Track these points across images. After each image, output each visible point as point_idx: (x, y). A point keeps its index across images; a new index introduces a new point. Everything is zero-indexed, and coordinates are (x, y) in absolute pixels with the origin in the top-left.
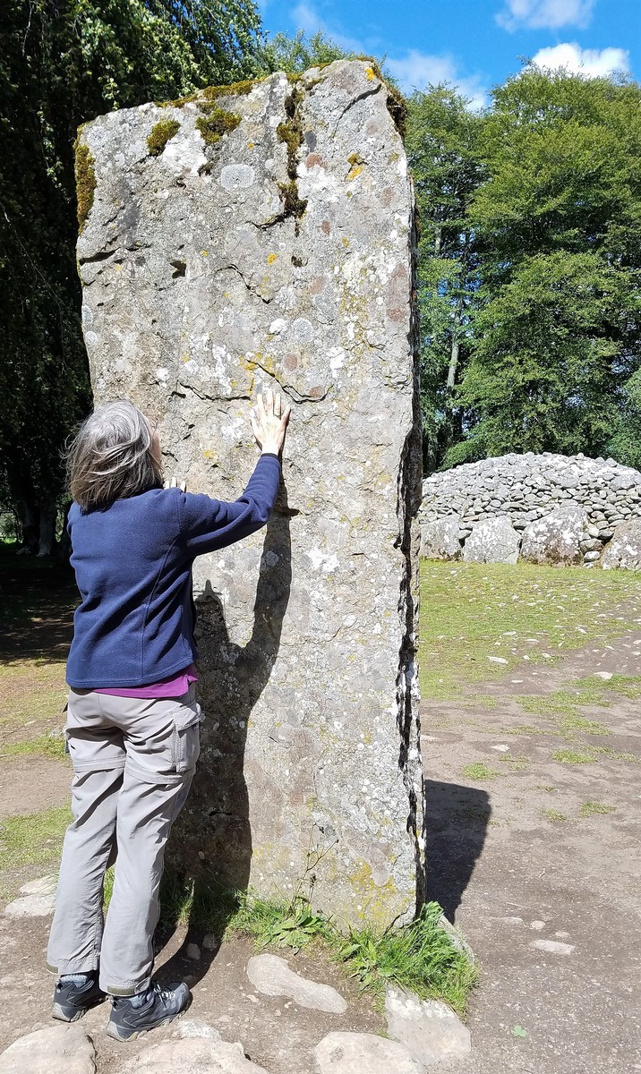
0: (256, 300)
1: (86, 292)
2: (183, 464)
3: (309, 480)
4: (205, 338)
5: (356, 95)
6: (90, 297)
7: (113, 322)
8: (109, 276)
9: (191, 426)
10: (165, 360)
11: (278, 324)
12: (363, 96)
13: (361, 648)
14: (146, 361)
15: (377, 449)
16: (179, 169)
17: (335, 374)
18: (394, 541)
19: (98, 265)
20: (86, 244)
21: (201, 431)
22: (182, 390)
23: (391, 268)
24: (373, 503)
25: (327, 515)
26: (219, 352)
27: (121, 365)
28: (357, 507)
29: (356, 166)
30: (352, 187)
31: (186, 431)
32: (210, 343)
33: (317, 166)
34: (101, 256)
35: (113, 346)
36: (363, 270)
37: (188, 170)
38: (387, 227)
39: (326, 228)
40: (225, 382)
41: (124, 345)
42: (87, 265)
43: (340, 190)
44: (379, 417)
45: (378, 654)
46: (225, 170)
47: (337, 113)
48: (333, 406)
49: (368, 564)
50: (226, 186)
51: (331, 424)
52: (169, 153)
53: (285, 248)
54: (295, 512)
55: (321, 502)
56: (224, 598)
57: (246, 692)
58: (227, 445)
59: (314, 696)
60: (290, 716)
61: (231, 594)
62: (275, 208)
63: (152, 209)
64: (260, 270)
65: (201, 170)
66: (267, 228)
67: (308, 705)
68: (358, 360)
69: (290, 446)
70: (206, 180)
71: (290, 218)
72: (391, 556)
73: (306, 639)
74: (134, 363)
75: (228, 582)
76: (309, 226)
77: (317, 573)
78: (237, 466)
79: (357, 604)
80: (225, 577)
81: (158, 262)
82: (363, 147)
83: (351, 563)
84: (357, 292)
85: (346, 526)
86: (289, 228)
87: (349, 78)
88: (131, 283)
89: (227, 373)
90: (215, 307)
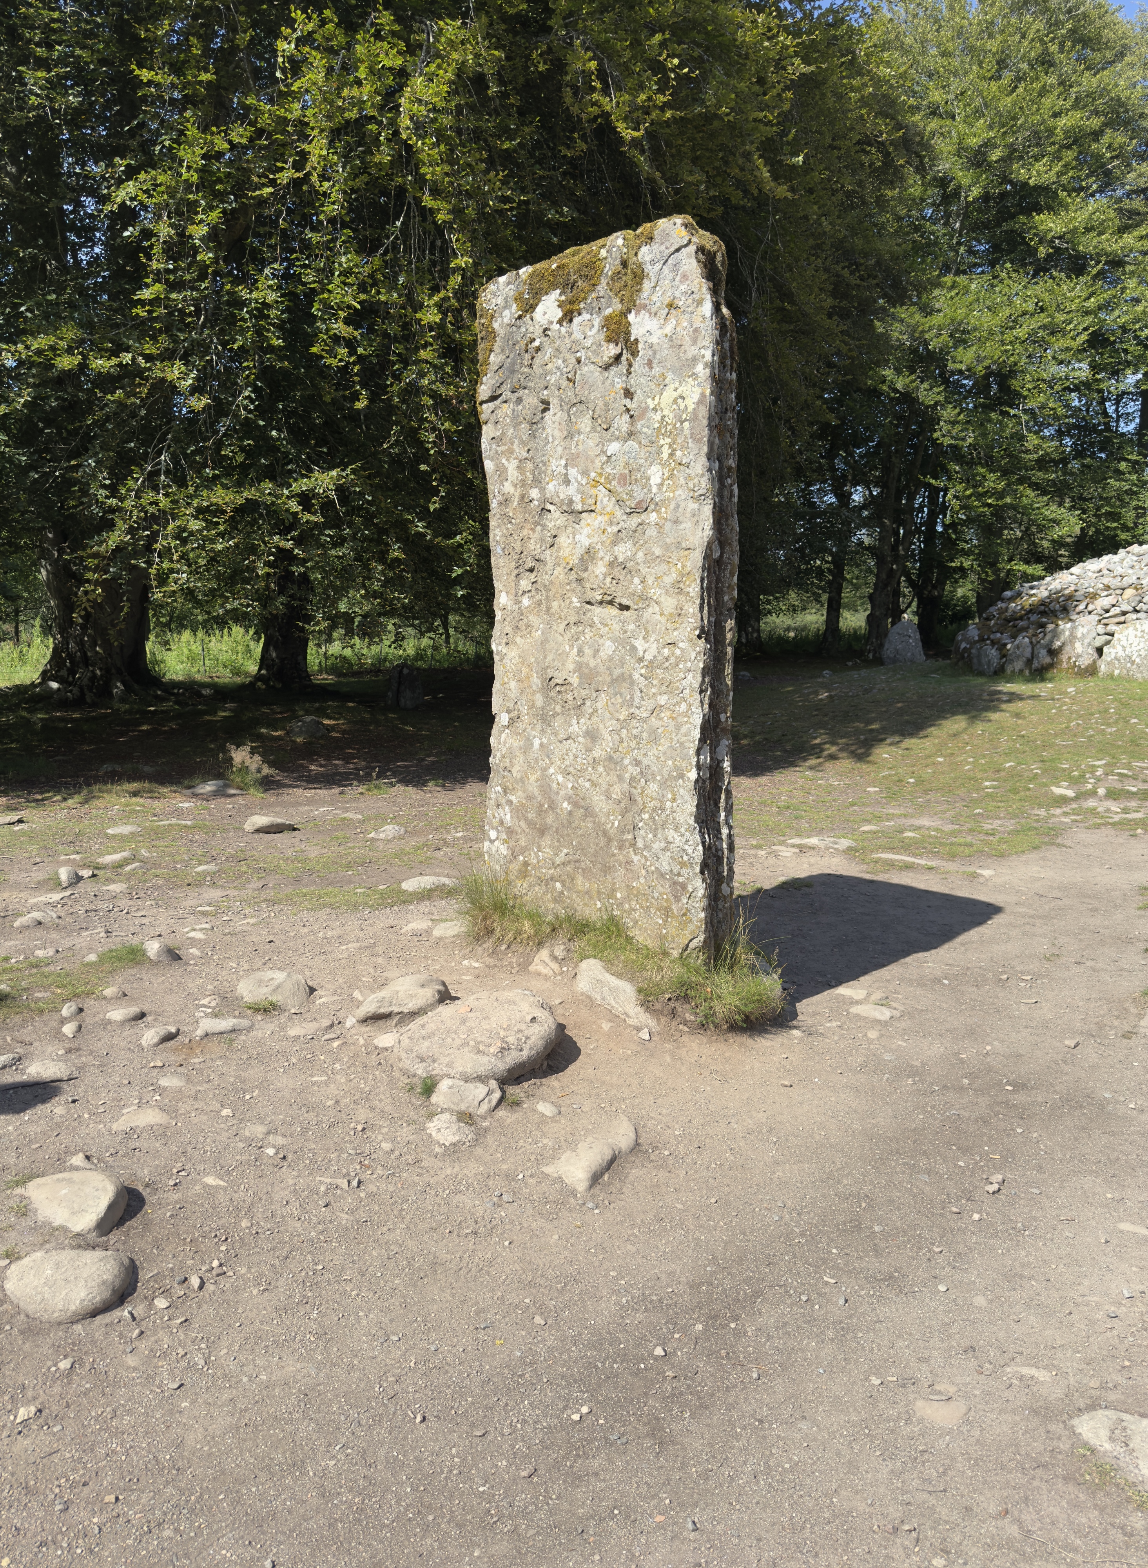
0: (599, 429)
1: (484, 428)
2: (549, 567)
3: (636, 581)
4: (563, 462)
5: (672, 250)
6: (487, 432)
7: (503, 453)
8: (500, 413)
9: (555, 536)
10: (537, 481)
11: (613, 447)
12: (678, 250)
13: (672, 723)
14: (523, 483)
15: (686, 553)
16: (545, 322)
17: (654, 490)
18: (697, 632)
19: (491, 405)
20: (484, 391)
21: (563, 540)
22: (549, 507)
23: (696, 397)
24: (682, 598)
25: (650, 610)
26: (573, 473)
27: (508, 488)
28: (670, 604)
29: (673, 311)
30: (670, 328)
31: (550, 540)
32: (566, 465)
33: (643, 312)
34: (493, 398)
35: (502, 471)
36: (675, 401)
37: (552, 323)
38: (694, 360)
39: (650, 364)
40: (577, 498)
41: (510, 471)
42: (485, 406)
43: (660, 332)
44: (687, 525)
45: (684, 729)
46: (577, 320)
47: (658, 266)
48: (653, 517)
49: (678, 652)
50: (577, 335)
51: (652, 532)
52: (539, 309)
53: (619, 384)
54: (627, 608)
55: (644, 598)
56: (575, 680)
57: (590, 759)
58: (580, 551)
59: (637, 763)
60: (621, 779)
61: (580, 678)
62: (612, 350)
63: (527, 356)
64: (600, 403)
65: (560, 322)
66: (607, 367)
67: (633, 770)
68: (671, 476)
69: (623, 550)
70: (563, 330)
71: (624, 358)
72: (695, 645)
73: (632, 716)
74: (515, 486)
75: (579, 667)
76: (637, 363)
77: (641, 660)
78: (586, 570)
79: (669, 687)
80: (577, 663)
81: (531, 401)
82: (677, 294)
83: (666, 652)
84: (670, 418)
85: (663, 620)
86: (623, 367)
87: (666, 235)
88: (512, 420)
89: (578, 491)
90: (570, 436)
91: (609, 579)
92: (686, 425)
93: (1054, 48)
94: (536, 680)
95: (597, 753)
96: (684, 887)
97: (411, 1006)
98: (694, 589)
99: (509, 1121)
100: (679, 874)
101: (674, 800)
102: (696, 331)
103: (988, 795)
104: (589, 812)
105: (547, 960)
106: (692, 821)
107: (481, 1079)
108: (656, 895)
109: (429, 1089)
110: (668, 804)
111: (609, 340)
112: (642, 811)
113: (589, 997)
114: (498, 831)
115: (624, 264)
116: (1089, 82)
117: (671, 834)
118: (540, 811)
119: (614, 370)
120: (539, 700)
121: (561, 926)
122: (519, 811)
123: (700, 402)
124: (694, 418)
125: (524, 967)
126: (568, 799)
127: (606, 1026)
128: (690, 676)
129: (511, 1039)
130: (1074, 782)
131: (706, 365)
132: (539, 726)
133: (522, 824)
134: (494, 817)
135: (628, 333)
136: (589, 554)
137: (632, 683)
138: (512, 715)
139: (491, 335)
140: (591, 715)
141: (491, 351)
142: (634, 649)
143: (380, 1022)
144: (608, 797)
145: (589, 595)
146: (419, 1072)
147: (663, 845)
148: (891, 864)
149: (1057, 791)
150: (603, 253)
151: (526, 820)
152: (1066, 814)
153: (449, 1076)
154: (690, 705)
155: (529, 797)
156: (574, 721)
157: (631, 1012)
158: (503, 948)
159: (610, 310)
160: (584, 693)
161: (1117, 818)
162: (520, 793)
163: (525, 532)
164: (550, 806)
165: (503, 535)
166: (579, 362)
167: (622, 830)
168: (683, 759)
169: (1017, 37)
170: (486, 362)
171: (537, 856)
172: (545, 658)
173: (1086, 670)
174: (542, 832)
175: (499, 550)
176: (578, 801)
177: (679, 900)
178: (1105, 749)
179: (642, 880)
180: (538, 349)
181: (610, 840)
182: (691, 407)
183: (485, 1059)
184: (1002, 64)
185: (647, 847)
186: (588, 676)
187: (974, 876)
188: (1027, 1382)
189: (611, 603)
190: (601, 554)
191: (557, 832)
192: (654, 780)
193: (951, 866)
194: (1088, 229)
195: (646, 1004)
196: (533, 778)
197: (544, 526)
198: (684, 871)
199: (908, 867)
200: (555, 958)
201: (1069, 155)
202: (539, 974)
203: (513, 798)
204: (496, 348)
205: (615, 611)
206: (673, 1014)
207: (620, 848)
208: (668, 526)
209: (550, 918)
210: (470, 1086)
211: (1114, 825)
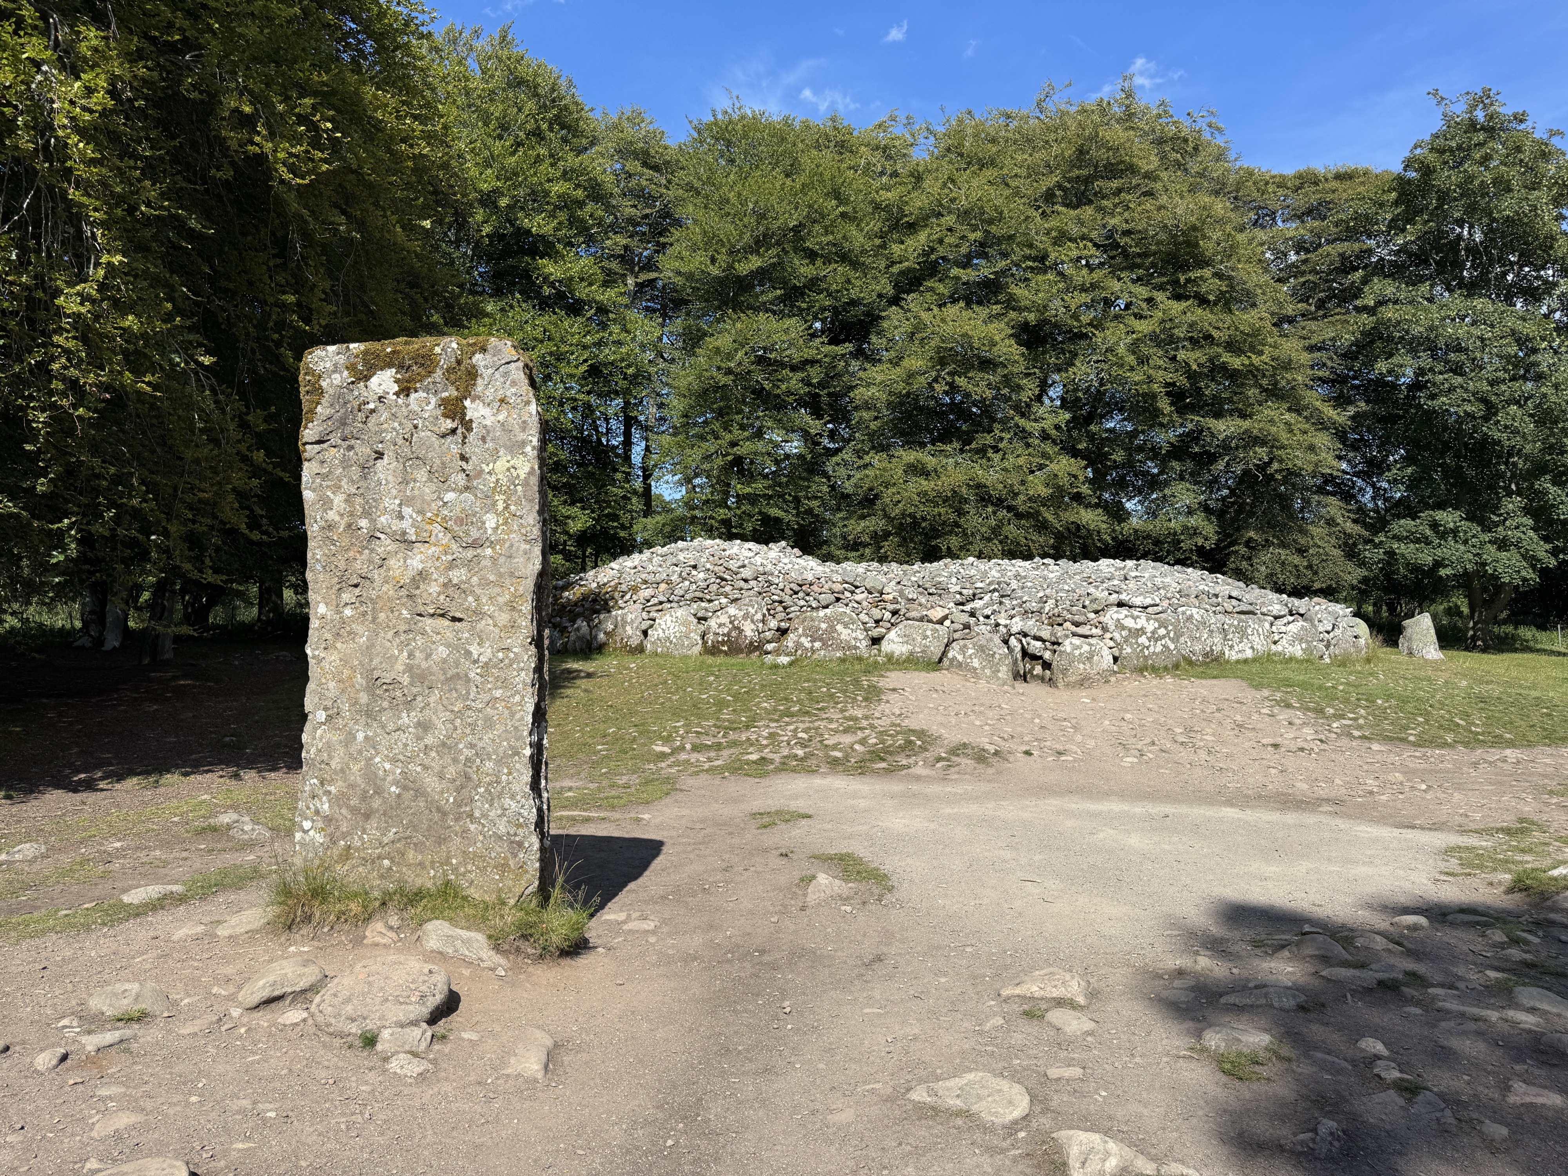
0: (435, 480)
1: (306, 465)
2: (376, 584)
3: (470, 599)
4: (397, 502)
5: (503, 362)
6: (310, 468)
7: (327, 487)
8: (325, 456)
9: (384, 559)
10: (366, 514)
11: (450, 496)
12: (508, 363)
13: (506, 712)
14: (352, 514)
15: (518, 580)
16: (381, 391)
17: (490, 531)
18: (527, 640)
19: (317, 447)
20: (308, 434)
21: (392, 562)
22: (379, 535)
23: (527, 469)
24: (514, 614)
25: (484, 622)
26: (407, 511)
27: (333, 516)
28: (503, 618)
29: (504, 404)
30: (501, 417)
31: (378, 562)
32: (400, 505)
33: (477, 401)
34: (319, 442)
35: (324, 502)
36: (508, 470)
37: (387, 393)
38: (524, 443)
39: (484, 439)
40: (411, 531)
41: (336, 502)
42: (308, 447)
43: (492, 418)
44: (520, 560)
45: (518, 716)
46: (413, 396)
47: (490, 371)
48: (489, 552)
49: (512, 655)
50: (414, 407)
51: (486, 563)
52: (374, 381)
53: (455, 449)
54: (460, 620)
55: (479, 613)
56: (406, 680)
57: (422, 746)
58: (411, 573)
59: (472, 746)
60: (455, 761)
61: (411, 677)
62: (449, 424)
63: (360, 416)
64: (438, 461)
65: (397, 394)
66: (444, 436)
67: (468, 753)
68: (506, 523)
69: (458, 575)
70: (400, 401)
71: (459, 431)
72: (527, 650)
73: (469, 708)
74: (342, 515)
75: (409, 668)
76: (471, 437)
77: (476, 662)
78: (418, 588)
79: (505, 683)
80: (407, 665)
81: (363, 450)
82: (508, 394)
83: (500, 655)
84: (504, 481)
85: (497, 630)
86: (459, 437)
87: (497, 352)
88: (342, 462)
89: (413, 525)
90: (405, 482)
91: (442, 597)
92: (519, 488)
94: (359, 680)
95: (429, 740)
96: (520, 844)
97: (303, 984)
98: (527, 607)
100: (515, 835)
101: (510, 773)
102: (524, 422)
104: (420, 793)
105: (384, 931)
106: (527, 789)
107: (414, 1023)
108: (493, 855)
109: (370, 1041)
110: (504, 778)
111: (446, 416)
112: (478, 786)
114: (313, 821)
115: (459, 362)
117: (507, 802)
118: (364, 797)
119: (450, 439)
120: (364, 698)
121: (391, 899)
122: (338, 800)
123: (531, 473)
124: (526, 484)
125: (358, 941)
126: (396, 783)
128: (523, 674)
129: (423, 988)
130: (667, 740)
131: (534, 448)
132: (363, 720)
133: (344, 811)
134: (308, 808)
135: (464, 414)
136: (422, 576)
137: (468, 680)
138: (330, 712)
139: (319, 391)
140: (423, 708)
141: (318, 403)
142: (469, 653)
144: (441, 777)
145: (421, 609)
147: (499, 812)
148: (573, 819)
149: (658, 749)
150: (438, 350)
151: (348, 807)
152: (669, 766)
153: (385, 1027)
154: (523, 697)
155: (352, 786)
156: (404, 715)
157: (485, 956)
158: (326, 930)
159: (447, 394)
160: (415, 690)
161: (706, 766)
162: (340, 783)
163: (351, 554)
164: (375, 792)
165: (324, 555)
166: (416, 427)
167: (458, 804)
168: (517, 740)
170: (312, 411)
171: (361, 838)
172: (371, 660)
173: (636, 648)
174: (367, 816)
175: (318, 567)
176: (408, 784)
177: (516, 856)
178: (677, 713)
179: (479, 845)
180: (373, 411)
181: (445, 814)
182: (523, 476)
183: (411, 1008)
185: (484, 815)
186: (419, 676)
187: (638, 820)
189: (442, 615)
190: (435, 576)
191: (384, 814)
192: (490, 759)
193: (617, 815)
194: (582, 279)
195: (497, 948)
196: (355, 768)
197: (372, 551)
198: (520, 831)
199: (587, 820)
200: (391, 928)
202: (377, 945)
203: (332, 789)
204: (323, 401)
205: (447, 623)
206: (518, 950)
207: (457, 820)
208: (502, 560)
209: (376, 894)
210: (408, 1030)
211: (707, 771)
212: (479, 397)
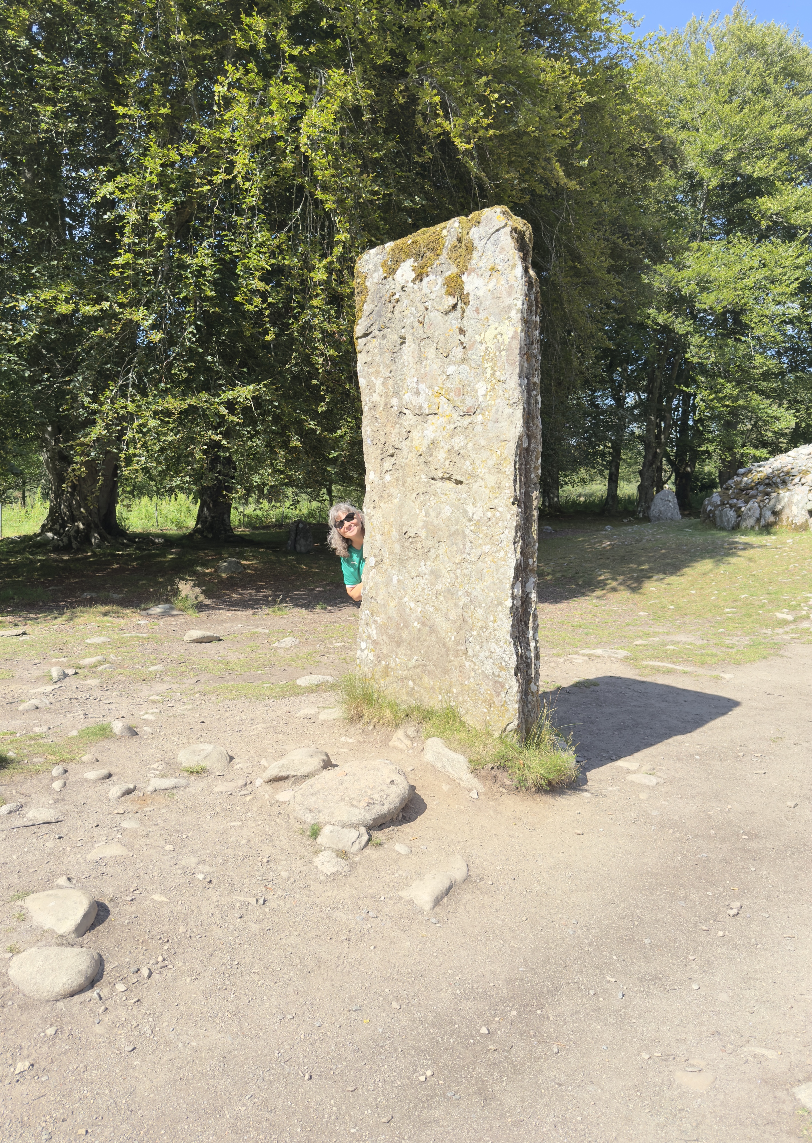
0: (441, 356)
1: (359, 356)
2: (405, 454)
3: (468, 463)
4: (415, 380)
5: (494, 230)
6: (361, 358)
7: (372, 373)
8: (370, 346)
9: (409, 432)
10: (396, 393)
11: (451, 369)
12: (497, 230)
13: (493, 566)
14: (387, 395)
15: (503, 443)
16: (403, 281)
17: (481, 399)
18: (512, 500)
19: (364, 340)
20: (359, 330)
21: (414, 434)
22: (405, 411)
23: (511, 334)
24: (501, 476)
25: (478, 484)
26: (422, 387)
27: (376, 397)
28: (491, 480)
29: (494, 273)
30: (491, 286)
31: (406, 434)
32: (417, 382)
33: (473, 274)
34: (366, 335)
35: (371, 386)
36: (495, 337)
37: (408, 282)
38: (510, 308)
39: (477, 310)
40: (425, 405)
41: (377, 386)
42: (359, 340)
43: (484, 288)
44: (504, 424)
45: (502, 570)
46: (425, 280)
47: (484, 241)
48: (479, 418)
49: (498, 514)
50: (426, 291)
51: (479, 429)
52: (399, 272)
53: (456, 324)
54: (461, 482)
55: (473, 476)
56: (423, 534)
57: (434, 591)
58: (427, 442)
59: (468, 594)
60: (456, 605)
61: (427, 532)
62: (451, 301)
63: (390, 306)
64: (442, 338)
65: (414, 281)
66: (447, 313)
67: (465, 599)
68: (493, 390)
69: (458, 442)
70: (416, 287)
71: (459, 307)
72: (510, 510)
73: (464, 560)
74: (381, 396)
75: (426, 525)
76: (469, 310)
77: (471, 520)
78: (431, 455)
79: (491, 539)
80: (424, 521)
81: (393, 337)
82: (497, 261)
83: (489, 514)
84: (492, 349)
85: (487, 491)
86: (458, 313)
87: (489, 220)
88: (379, 350)
89: (426, 400)
90: (420, 361)
91: (447, 462)
92: (504, 353)
93: (770, 80)
94: (395, 534)
95: (439, 586)
96: (502, 685)
97: (302, 771)
98: (509, 469)
99: (374, 857)
100: (499, 676)
101: (495, 621)
102: (511, 287)
103: (728, 619)
104: (433, 630)
105: (402, 738)
106: (508, 636)
107: (354, 826)
108: (482, 691)
109: (315, 833)
110: (491, 624)
111: (448, 294)
112: (471, 629)
113: (433, 766)
114: (367, 643)
115: (460, 240)
116: (796, 104)
117: (493, 646)
118: (398, 629)
119: (452, 315)
120: (397, 548)
121: (412, 712)
122: (382, 629)
123: (513, 337)
124: (510, 349)
125: (385, 743)
126: (418, 619)
127: (445, 788)
128: (507, 531)
129: (376, 797)
130: (793, 609)
131: (518, 311)
132: (397, 566)
133: (385, 637)
134: (364, 633)
135: (462, 289)
136: (434, 444)
137: (465, 536)
138: (377, 559)
139: (365, 290)
140: (435, 559)
141: (365, 302)
142: (466, 512)
143: (281, 783)
144: (447, 619)
145: (434, 474)
146: (308, 820)
147: (487, 654)
148: (657, 669)
149: (780, 616)
150: (445, 232)
151: (387, 634)
152: (786, 633)
153: (330, 823)
154: (506, 553)
155: (390, 619)
156: (422, 564)
157: (464, 778)
158: (370, 728)
159: (449, 273)
160: (429, 543)
162: (383, 615)
163: (388, 429)
164: (404, 625)
165: (372, 431)
166: (427, 309)
167: (457, 643)
168: (501, 591)
169: (744, 73)
170: (361, 309)
171: (395, 661)
172: (402, 518)
173: (801, 526)
174: (399, 644)
175: (369, 441)
176: (425, 621)
177: (499, 695)
179: (472, 680)
180: (398, 301)
181: (448, 650)
182: (507, 341)
183: (357, 811)
184: (732, 92)
185: (475, 655)
186: (433, 531)
187: (718, 678)
188: (760, 1059)
189: (449, 479)
190: (442, 444)
191: (409, 644)
192: (481, 607)
193: (701, 671)
194: (797, 208)
195: (475, 772)
196: (392, 604)
197: (401, 424)
198: (502, 673)
199: (669, 672)
200: (408, 737)
201: (782, 156)
202: (396, 748)
203: (378, 619)
204: (368, 299)
205: (451, 485)
206: (495, 779)
207: (456, 656)
208: (490, 424)
209: (404, 707)
210: (346, 831)
212: (474, 270)
